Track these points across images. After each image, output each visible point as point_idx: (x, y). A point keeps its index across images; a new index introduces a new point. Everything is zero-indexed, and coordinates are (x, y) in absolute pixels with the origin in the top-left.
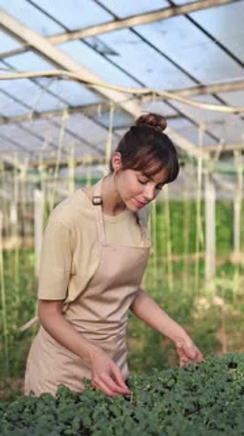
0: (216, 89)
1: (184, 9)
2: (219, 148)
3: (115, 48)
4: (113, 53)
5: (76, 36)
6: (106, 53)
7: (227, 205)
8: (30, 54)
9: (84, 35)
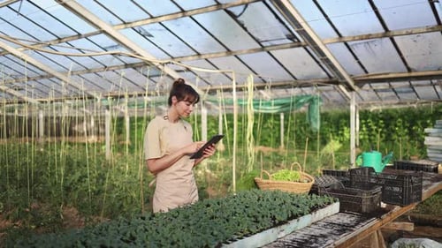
0: (207, 57)
1: (189, 13)
2: (209, 88)
3: (151, 33)
4: (150, 36)
5: (129, 26)
6: (146, 36)
7: (215, 117)
8: (103, 35)
9: (133, 25)
